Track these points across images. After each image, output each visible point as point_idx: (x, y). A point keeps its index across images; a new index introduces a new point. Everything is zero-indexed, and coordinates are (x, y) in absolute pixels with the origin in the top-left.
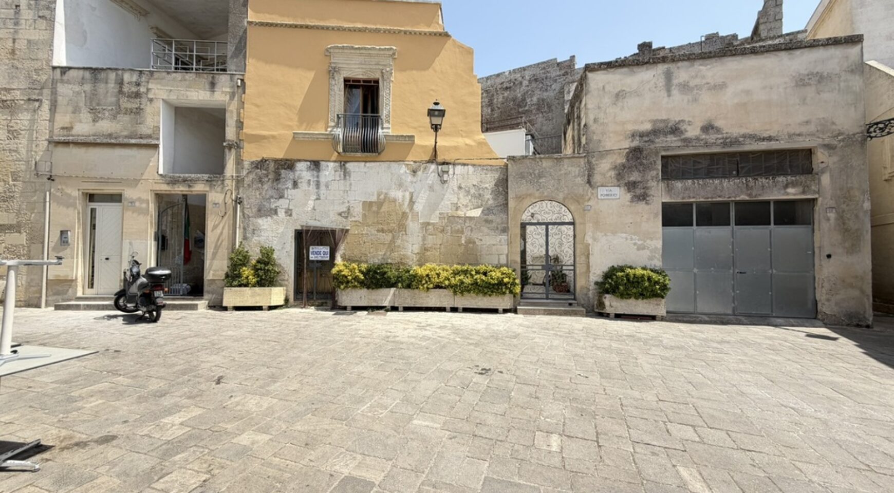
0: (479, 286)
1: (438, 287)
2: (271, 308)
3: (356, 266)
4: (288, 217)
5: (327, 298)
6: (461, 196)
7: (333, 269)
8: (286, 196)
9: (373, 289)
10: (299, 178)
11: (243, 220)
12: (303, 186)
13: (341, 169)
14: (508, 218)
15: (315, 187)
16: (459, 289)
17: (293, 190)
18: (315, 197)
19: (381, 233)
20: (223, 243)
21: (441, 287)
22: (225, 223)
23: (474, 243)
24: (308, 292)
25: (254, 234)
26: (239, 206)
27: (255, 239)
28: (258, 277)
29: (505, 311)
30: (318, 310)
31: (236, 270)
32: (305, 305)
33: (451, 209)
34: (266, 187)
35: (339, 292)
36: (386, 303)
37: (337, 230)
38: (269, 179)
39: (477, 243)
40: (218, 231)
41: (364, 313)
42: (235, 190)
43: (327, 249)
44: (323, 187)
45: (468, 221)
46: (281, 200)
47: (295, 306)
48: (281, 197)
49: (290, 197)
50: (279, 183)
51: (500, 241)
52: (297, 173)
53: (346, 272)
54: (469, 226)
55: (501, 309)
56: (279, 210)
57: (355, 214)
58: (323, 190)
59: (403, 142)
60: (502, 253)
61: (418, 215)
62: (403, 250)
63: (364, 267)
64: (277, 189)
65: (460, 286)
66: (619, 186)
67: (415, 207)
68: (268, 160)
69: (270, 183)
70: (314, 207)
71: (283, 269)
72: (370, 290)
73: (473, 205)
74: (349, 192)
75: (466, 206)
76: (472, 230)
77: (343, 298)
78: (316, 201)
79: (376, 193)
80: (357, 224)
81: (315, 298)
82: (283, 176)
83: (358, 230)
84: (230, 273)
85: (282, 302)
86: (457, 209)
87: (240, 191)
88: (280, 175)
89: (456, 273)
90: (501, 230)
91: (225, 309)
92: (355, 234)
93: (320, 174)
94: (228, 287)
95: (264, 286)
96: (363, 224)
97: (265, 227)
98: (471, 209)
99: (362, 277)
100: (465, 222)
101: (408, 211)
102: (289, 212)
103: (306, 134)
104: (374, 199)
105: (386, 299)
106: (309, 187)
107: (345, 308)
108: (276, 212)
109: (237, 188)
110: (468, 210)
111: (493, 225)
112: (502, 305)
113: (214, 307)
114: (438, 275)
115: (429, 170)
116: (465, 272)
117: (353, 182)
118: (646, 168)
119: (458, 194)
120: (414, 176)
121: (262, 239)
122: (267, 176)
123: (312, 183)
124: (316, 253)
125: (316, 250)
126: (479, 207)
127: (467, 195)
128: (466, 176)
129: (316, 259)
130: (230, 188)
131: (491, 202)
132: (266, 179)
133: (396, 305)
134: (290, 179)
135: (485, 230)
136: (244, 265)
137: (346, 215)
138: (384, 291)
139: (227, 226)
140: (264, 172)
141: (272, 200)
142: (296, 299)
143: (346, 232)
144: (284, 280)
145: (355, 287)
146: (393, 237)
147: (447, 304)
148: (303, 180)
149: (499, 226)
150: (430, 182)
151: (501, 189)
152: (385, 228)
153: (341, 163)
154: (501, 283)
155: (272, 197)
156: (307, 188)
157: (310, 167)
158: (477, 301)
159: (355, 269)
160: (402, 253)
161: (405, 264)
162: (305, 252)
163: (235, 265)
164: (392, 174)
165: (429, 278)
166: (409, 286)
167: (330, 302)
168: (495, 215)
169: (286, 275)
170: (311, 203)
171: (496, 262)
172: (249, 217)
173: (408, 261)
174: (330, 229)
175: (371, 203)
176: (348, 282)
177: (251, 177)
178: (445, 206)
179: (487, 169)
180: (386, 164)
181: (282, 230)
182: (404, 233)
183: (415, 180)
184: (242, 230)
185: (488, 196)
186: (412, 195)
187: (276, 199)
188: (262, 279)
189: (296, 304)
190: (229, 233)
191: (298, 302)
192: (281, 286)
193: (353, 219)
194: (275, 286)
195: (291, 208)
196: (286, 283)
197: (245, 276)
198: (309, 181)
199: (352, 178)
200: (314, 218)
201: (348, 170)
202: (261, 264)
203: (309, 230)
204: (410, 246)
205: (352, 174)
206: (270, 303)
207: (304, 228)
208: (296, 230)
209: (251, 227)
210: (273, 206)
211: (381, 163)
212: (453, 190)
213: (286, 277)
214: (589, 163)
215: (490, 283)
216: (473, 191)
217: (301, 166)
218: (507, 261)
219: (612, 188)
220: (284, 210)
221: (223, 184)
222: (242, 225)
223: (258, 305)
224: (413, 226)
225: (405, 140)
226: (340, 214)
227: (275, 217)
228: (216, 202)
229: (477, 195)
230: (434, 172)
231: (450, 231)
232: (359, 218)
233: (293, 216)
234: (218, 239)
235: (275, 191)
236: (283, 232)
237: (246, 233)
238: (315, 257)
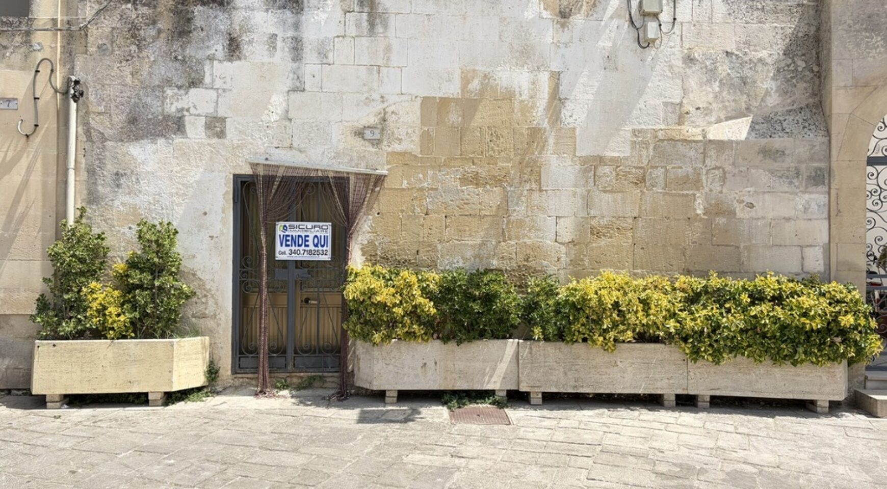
0: (764, 336)
1: (643, 338)
2: (171, 398)
3: (414, 279)
4: (215, 140)
5: (322, 366)
6: (692, 82)
7: (350, 287)
8: (207, 80)
9: (459, 343)
10: (245, 29)
11: (88, 146)
12: (255, 51)
13: (361, 4)
14: (830, 141)
15: (288, 56)
17: (227, 64)
18: (289, 84)
19: (471, 187)
20: (31, 212)
21: (655, 340)
22: (35, 158)
23: (732, 213)
24: (271, 351)
25: (118, 186)
26: (73, 105)
27: (121, 202)
28: (134, 308)
29: (835, 408)
30: (303, 401)
31: (68, 292)
32: (264, 385)
33: (665, 120)
34: (150, 53)
35: (359, 347)
36: (496, 383)
37: (352, 179)
38: (159, 32)
39: (739, 214)
41: (436, 413)
42: (64, 64)
43: (324, 230)
44: (310, 56)
45: (712, 153)
46: (193, 91)
47: (235, 389)
48: (195, 83)
49: (218, 84)
50: (189, 42)
51: (806, 209)
52: (239, 16)
53: (385, 295)
54: (717, 168)
55: (823, 399)
56: (188, 119)
57: (401, 132)
58: (311, 65)
60: (810, 242)
61: (573, 137)
62: (532, 234)
63: (433, 278)
64: (184, 61)
65: (709, 336)
67: (565, 113)
69: (161, 43)
70: (287, 112)
71: (202, 286)
72: (452, 345)
73: (725, 108)
74: (384, 70)
75: (707, 111)
76: (724, 179)
77: (376, 368)
78: (293, 96)
79: (457, 74)
80: (404, 160)
81: (290, 368)
82: (198, 22)
83: (408, 178)
84: (50, 298)
85: (198, 379)
86: (681, 120)
87: (79, 64)
88: (189, 20)
89: (693, 299)
90: (809, 177)
91: (41, 402)
92: (403, 189)
93: (303, 18)
94: (46, 338)
95: (152, 336)
96: (421, 160)
97: (149, 169)
98: (719, 121)
99: (430, 308)
100: (704, 154)
101: (545, 124)
102: (216, 126)
104: (453, 90)
105: (494, 370)
106: (272, 56)
107: (380, 396)
108: (177, 125)
109: (69, 55)
110: (710, 123)
111: (785, 165)
112: (827, 389)
113: (9, 392)
114: (645, 303)
115: (605, 10)
116: (720, 297)
117: (394, 43)
119: (684, 78)
120: (563, 26)
121: (140, 201)
122: (154, 23)
123: (279, 44)
124: (295, 242)
125: (294, 233)
126: (739, 115)
127: (709, 81)
128: (706, 27)
129: (294, 257)
130: (46, 54)
131: (773, 100)
132: (152, 32)
133: (523, 388)
134: (217, 32)
135: (763, 177)
136: (92, 274)
137: (378, 136)
138: (487, 348)
139: (39, 165)
140: (144, 10)
141: (169, 92)
142: (237, 368)
143: (375, 185)
144: (204, 316)
145: (411, 335)
146: (506, 199)
147: (668, 388)
148: (255, 37)
149: (803, 167)
150: (608, 44)
151: (801, 64)
152: (483, 172)
154: (832, 328)
155: (168, 82)
156: (266, 59)
159: (410, 286)
160: (529, 242)
161: (535, 271)
162: (263, 238)
163: (67, 274)
164: (502, 20)
165: (621, 313)
166: (561, 336)
167: (332, 378)
168: (790, 134)
169: (211, 302)
170: (277, 102)
171: (796, 268)
172: (104, 139)
173: (545, 263)
174: (331, 175)
175: (444, 102)
176: (393, 323)
177: (109, 23)
178: (649, 112)
179: (763, 9)
181: (198, 177)
182: (534, 186)
183: (565, 36)
184: (84, 175)
185: (766, 83)
186: (556, 77)
187: (179, 88)
188: (145, 315)
189: (237, 383)
190: (44, 184)
191: (243, 378)
192: (197, 333)
193: (397, 147)
194: (182, 334)
195: (221, 113)
196: (210, 323)
197: (95, 305)
198: (274, 36)
199: (391, 33)
200: (286, 144)
201: (380, 10)
202: (142, 270)
203: (274, 177)
204: (551, 221)
205: (393, 21)
206: (171, 383)
207: (261, 172)
208: (236, 177)
209: (110, 167)
210: (172, 108)
212: (671, 67)
215: (800, 329)
216: (724, 69)
218: (828, 265)
220: (203, 120)
221: (28, 43)
222: (83, 161)
223: (135, 389)
224: (560, 168)
226: (360, 133)
227: (178, 140)
228: (10, 96)
229: (737, 81)
230: (619, 16)
231: (661, 181)
232: (411, 145)
233: (229, 136)
234: (16, 201)
235: (177, 64)
236: (199, 183)
237: (95, 184)
238: (291, 252)
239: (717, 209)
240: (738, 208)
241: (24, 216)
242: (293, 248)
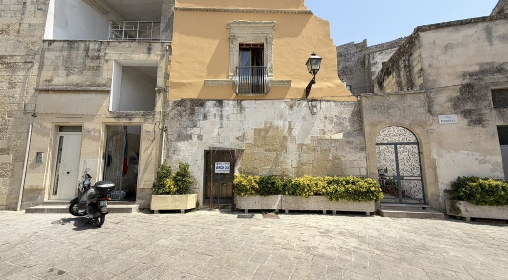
0: (350, 193)
1: (316, 194)
2: (187, 211)
3: (252, 178)
4: (200, 141)
5: (227, 202)
6: (327, 124)
7: (235, 180)
8: (198, 125)
9: (265, 196)
10: (208, 112)
11: (167, 143)
12: (211, 118)
13: (238, 105)
14: (365, 139)
15: (219, 119)
16: (333, 196)
17: (203, 121)
18: (219, 126)
19: (268, 152)
20: (152, 161)
21: (320, 195)
22: (154, 147)
23: (340, 159)
24: (213, 198)
25: (174, 153)
26: (164, 133)
27: (175, 157)
28: (178, 186)
29: (372, 214)
30: (222, 212)
31: (161, 182)
32: (212, 208)
33: (320, 134)
34: (184, 119)
35: (237, 197)
36: (275, 207)
37: (235, 150)
38: (186, 114)
39: (342, 159)
40: (149, 152)
41: (259, 216)
42: (162, 122)
43: (228, 164)
44: (225, 119)
45: (333, 142)
46: (194, 128)
47: (203, 209)
48: (195, 126)
49: (201, 126)
50: (194, 116)
51: (360, 158)
52: (207, 109)
53: (244, 183)
54: (335, 146)
55: (368, 211)
56: (193, 136)
57: (248, 138)
58: (225, 121)
59: (283, 85)
60: (362, 167)
61: (295, 138)
62: (285, 165)
63: (258, 178)
64: (192, 121)
65: (335, 194)
66: (456, 114)
67: (293, 132)
68: (186, 100)
69: (187, 116)
70: (219, 133)
71: (195, 180)
72: (263, 196)
73: (336, 130)
74: (244, 122)
75: (331, 131)
76: (337, 149)
77: (242, 203)
78: (220, 129)
79: (263, 122)
80: (249, 145)
81: (218, 203)
82: (196, 111)
83: (250, 150)
84: (156, 183)
85: (194, 206)
86: (324, 134)
87: (166, 122)
88: (194, 111)
89: (330, 183)
90: (360, 149)
91: (153, 212)
92: (249, 153)
93: (223, 109)
94: (155, 194)
95: (182, 194)
96: (254, 145)
97: (183, 149)
98: (335, 134)
99: (257, 186)
100: (331, 142)
101: (287, 135)
102: (200, 137)
103: (214, 81)
104: (262, 127)
105: (275, 204)
106: (215, 119)
107: (243, 211)
108: (190, 137)
109: (164, 120)
110: (332, 134)
111: (353, 145)
112: (369, 209)
113: (144, 209)
114: (316, 184)
115: (302, 105)
116: (337, 182)
117: (247, 115)
118: (478, 99)
119: (324, 123)
120: (291, 109)
121: (180, 157)
122: (185, 111)
123: (217, 116)
124: (220, 168)
125: (220, 165)
126: (340, 132)
127: (331, 123)
128: (329, 109)
129: (220, 172)
130: (158, 120)
131: (349, 128)
132: (185, 114)
133: (283, 209)
134: (201, 113)
135: (348, 149)
136: (167, 177)
137: (242, 139)
138: (273, 197)
139: (155, 148)
140: (183, 108)
141: (188, 129)
142: (204, 203)
143: (242, 152)
144: (196, 188)
145: (251, 194)
146: (277, 155)
147: (324, 208)
148: (211, 114)
149: (358, 146)
150: (303, 114)
151: (356, 119)
152: (271, 148)
153: (238, 101)
154: (369, 191)
155: (188, 126)
156: (213, 120)
157: (216, 104)
158: (348, 205)
159: (251, 180)
160: (284, 167)
161: (286, 175)
162: (212, 167)
163: (161, 177)
164: (275, 108)
165: (310, 187)
166: (293, 194)
167: (230, 206)
168: (354, 137)
169: (198, 184)
170: (216, 130)
171: (358, 174)
172: (171, 141)
173: (289, 173)
174: (230, 149)
175: (260, 130)
176: (247, 190)
177: (174, 112)
178: (315, 132)
179: (344, 104)
180: (271, 101)
181: (195, 151)
182: (285, 152)
183: (292, 112)
184: (166, 151)
185: (347, 124)
186: (290, 123)
187: (191, 127)
188: (180, 188)
189: (204, 207)
190: (156, 153)
191: (206, 206)
192: (193, 193)
193: (247, 142)
194: (190, 193)
195: (201, 134)
196: (197, 190)
197: (168, 185)
198: (215, 114)
199: (246, 112)
200: (218, 142)
201: (243, 106)
202: (180, 176)
203: (215, 150)
204: (290, 161)
205: (246, 109)
206: (187, 207)
207: (211, 149)
208: (205, 150)
209: (173, 149)
210: (189, 133)
211: (266, 101)
212: (321, 120)
213: (197, 186)
214: (428, 97)
215: (360, 191)
216: (335, 120)
217: (209, 104)
218: (367, 173)
219: (449, 115)
220: (197, 136)
221: (154, 117)
222: (166, 147)
223: (177, 209)
224: (292, 147)
225: (284, 84)
226: (238, 138)
227: (190, 141)
228: (148, 131)
229: (339, 123)
230: (306, 107)
231: (320, 150)
232: (251, 141)
233: (203, 140)
234: (149, 158)
235: (191, 122)
236: (195, 152)
237: (169, 153)
238: (219, 171)
239: (336, 158)
240: (341, 157)
241: (150, 161)
242: (220, 169)
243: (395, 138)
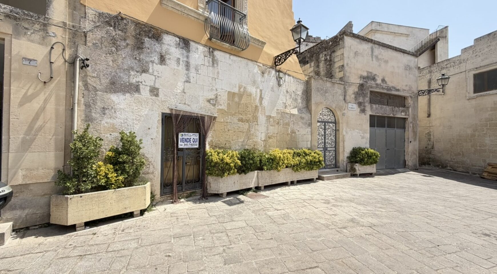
0: (308, 164)
2: (142, 212)
3: (235, 153)
4: (154, 97)
6: (288, 98)
8: (151, 71)
10: (167, 53)
11: (86, 92)
12: (171, 63)
13: (210, 55)
14: (311, 116)
15: (184, 68)
17: (159, 66)
18: (185, 79)
19: (241, 123)
21: (289, 167)
22: (50, 95)
23: (295, 133)
25: (104, 114)
28: (123, 173)
29: (316, 180)
32: (176, 198)
33: (283, 107)
34: (123, 53)
35: (210, 178)
36: (252, 185)
37: (206, 117)
38: (128, 45)
39: (297, 133)
42: (71, 47)
43: (196, 136)
44: (192, 70)
45: (292, 117)
46: (144, 74)
48: (145, 71)
49: (156, 73)
50: (142, 53)
51: (308, 132)
52: (165, 47)
53: (227, 160)
54: (293, 121)
56: (141, 86)
57: (221, 103)
58: (193, 73)
59: (257, 45)
60: (308, 140)
61: (265, 109)
63: (238, 153)
64: (139, 60)
65: (299, 165)
66: (355, 104)
67: (263, 102)
68: (125, 19)
69: (128, 50)
70: (184, 89)
71: (147, 160)
73: (293, 105)
74: (217, 80)
75: (290, 106)
76: (294, 124)
78: (186, 84)
79: (237, 85)
80: (222, 112)
81: (184, 190)
82: (147, 45)
83: (223, 119)
86: (286, 107)
87: (81, 50)
88: (142, 43)
90: (308, 124)
92: (222, 122)
93: (190, 55)
96: (227, 112)
97: (121, 107)
99: (239, 163)
100: (290, 117)
101: (259, 105)
102: (154, 91)
104: (236, 90)
106: (178, 66)
108: (137, 89)
109: (74, 44)
110: (291, 109)
111: (304, 121)
112: (316, 176)
115: (271, 74)
116: (298, 155)
117: (220, 71)
119: (286, 96)
120: (263, 76)
121: (117, 122)
122: (125, 40)
123: (181, 63)
124: (186, 141)
125: (186, 137)
126: (295, 107)
127: (290, 98)
128: (290, 84)
129: (186, 147)
130: (59, 40)
132: (123, 44)
133: (259, 185)
134: (155, 51)
135: (301, 124)
136: (92, 158)
137: (214, 103)
138: (250, 175)
140: (120, 32)
142: (163, 194)
143: (213, 120)
144: (148, 173)
145: (234, 173)
146: (249, 127)
147: (289, 180)
148: (171, 57)
149: (307, 122)
150: (272, 84)
151: (304, 97)
152: (244, 118)
153: (209, 48)
155: (132, 68)
157: (179, 44)
159: (233, 156)
160: (255, 140)
161: (256, 149)
162: (175, 139)
164: (249, 71)
165: (283, 161)
166: (270, 169)
168: (304, 113)
169: (151, 167)
170: (180, 85)
172: (96, 90)
173: (258, 147)
174: (199, 115)
175: (234, 94)
176: (230, 169)
177: (99, 33)
178: (280, 104)
179: (299, 82)
180: (245, 61)
181: (146, 113)
182: (256, 123)
183: (263, 79)
184: (83, 107)
185: (299, 101)
186: (261, 91)
187: (137, 72)
189: (162, 200)
191: (165, 197)
193: (220, 107)
195: (157, 86)
196: (151, 176)
197: (102, 174)
198: (179, 59)
199: (219, 67)
200: (183, 102)
201: (216, 58)
204: (260, 134)
205: (220, 64)
206: (145, 205)
207: (174, 113)
208: (163, 114)
209: (99, 104)
210: (134, 81)
211: (241, 59)
212: (284, 93)
214: (345, 88)
216: (293, 95)
217: (168, 39)
218: (311, 146)
220: (149, 88)
221: (45, 30)
222: (83, 100)
224: (262, 119)
226: (209, 101)
227: (136, 95)
228: (30, 57)
229: (295, 99)
230: (274, 76)
231: (282, 123)
232: (224, 107)
233: (160, 96)
235: (136, 61)
236: (146, 115)
237: (90, 112)
238: (185, 145)
239: (293, 132)
240: (296, 131)
242: (185, 143)
243: (325, 117)
